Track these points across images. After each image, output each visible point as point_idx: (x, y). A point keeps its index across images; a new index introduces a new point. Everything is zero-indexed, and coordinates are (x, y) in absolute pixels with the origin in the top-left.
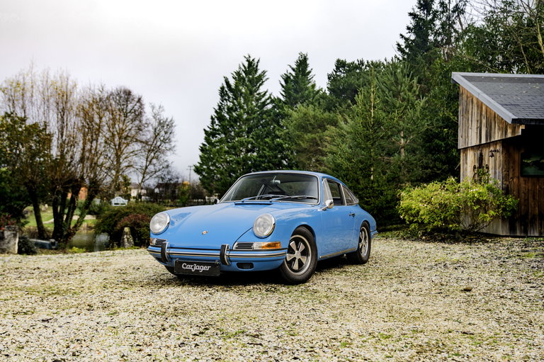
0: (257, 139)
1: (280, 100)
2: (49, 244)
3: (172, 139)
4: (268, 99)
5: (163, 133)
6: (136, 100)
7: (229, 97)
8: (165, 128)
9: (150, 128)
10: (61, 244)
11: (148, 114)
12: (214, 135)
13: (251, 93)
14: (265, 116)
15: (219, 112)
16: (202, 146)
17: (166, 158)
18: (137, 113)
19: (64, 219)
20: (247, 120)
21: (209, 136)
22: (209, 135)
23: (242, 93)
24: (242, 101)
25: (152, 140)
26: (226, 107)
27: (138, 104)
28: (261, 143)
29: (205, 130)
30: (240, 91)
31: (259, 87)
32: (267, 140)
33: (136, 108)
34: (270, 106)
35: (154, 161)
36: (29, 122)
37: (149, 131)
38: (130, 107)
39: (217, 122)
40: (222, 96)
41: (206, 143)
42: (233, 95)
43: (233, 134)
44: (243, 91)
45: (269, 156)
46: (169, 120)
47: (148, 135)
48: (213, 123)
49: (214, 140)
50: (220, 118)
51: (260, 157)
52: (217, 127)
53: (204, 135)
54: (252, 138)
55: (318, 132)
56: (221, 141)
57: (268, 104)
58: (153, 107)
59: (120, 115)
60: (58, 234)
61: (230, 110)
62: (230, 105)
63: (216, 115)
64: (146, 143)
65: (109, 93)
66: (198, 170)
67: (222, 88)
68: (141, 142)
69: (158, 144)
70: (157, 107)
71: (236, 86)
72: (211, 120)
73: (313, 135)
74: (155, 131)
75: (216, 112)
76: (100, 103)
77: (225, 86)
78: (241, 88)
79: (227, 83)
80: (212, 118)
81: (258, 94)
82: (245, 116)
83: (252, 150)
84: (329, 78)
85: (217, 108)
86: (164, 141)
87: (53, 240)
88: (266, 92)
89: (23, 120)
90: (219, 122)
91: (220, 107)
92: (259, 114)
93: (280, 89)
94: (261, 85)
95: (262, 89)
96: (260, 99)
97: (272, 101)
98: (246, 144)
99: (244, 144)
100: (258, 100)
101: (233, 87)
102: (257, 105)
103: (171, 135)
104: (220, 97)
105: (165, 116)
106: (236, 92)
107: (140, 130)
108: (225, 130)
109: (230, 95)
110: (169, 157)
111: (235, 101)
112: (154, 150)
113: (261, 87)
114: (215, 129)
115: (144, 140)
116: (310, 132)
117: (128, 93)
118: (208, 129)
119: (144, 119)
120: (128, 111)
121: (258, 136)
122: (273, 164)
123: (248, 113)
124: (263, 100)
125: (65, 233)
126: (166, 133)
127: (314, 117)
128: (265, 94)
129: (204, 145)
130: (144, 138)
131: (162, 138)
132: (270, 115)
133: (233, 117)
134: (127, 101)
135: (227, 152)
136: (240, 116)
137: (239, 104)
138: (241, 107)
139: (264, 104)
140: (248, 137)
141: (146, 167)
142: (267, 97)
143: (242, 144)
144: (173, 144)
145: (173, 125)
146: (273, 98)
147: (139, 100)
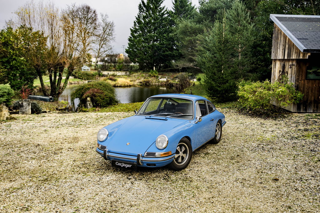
0: (160, 34)
1: (172, 12)
2: (49, 99)
3: (113, 34)
4: (165, 11)
5: (108, 30)
6: (93, 12)
7: (144, 10)
8: (109, 27)
9: (101, 28)
10: (55, 98)
11: (99, 20)
12: (136, 32)
13: (156, 8)
14: (163, 21)
15: (138, 19)
16: (129, 38)
17: (110, 44)
18: (93, 19)
19: (56, 85)
20: (154, 23)
21: (133, 33)
22: (133, 31)
23: (151, 8)
24: (151, 12)
25: (102, 34)
26: (142, 16)
27: (94, 14)
28: (162, 37)
29: (131, 29)
30: (150, 7)
31: (160, 4)
32: (165, 35)
33: (93, 16)
34: (166, 15)
35: (104, 46)
36: (34, 31)
37: (100, 29)
38: (89, 16)
39: (137, 25)
40: (140, 10)
41: (131, 36)
42: (146, 9)
43: (146, 31)
44: (152, 7)
45: (166, 44)
46: (111, 23)
47: (100, 31)
48: (135, 25)
49: (136, 35)
50: (139, 22)
51: (161, 44)
52: (137, 28)
53: (130, 32)
54: (157, 33)
55: (193, 36)
56: (139, 36)
57: (165, 14)
58: (102, 16)
59: (84, 20)
60: (53, 93)
61: (144, 18)
62: (145, 14)
63: (137, 20)
64: (99, 36)
65: (78, 7)
66: (127, 52)
67: (140, 5)
68: (96, 36)
69: (106, 36)
70: (105, 16)
71: (148, 4)
72: (134, 24)
73: (190, 38)
74: (104, 29)
75: (137, 18)
76: (73, 14)
77: (142, 4)
78: (150, 5)
79: (143, 2)
80: (135, 22)
81: (159, 8)
82: (153, 21)
83: (156, 41)
84: (199, 3)
85: (137, 16)
86: (109, 35)
87: (51, 97)
88: (164, 7)
89: (31, 29)
90: (139, 25)
91: (139, 16)
92: (160, 20)
93: (172, 6)
94: (161, 3)
95: (162, 6)
96: (161, 11)
97: (168, 13)
98: (153, 37)
99: (152, 37)
100: (159, 12)
101: (146, 4)
102: (159, 14)
103: (113, 32)
104: (139, 10)
105: (109, 20)
106: (148, 7)
107: (95, 29)
108: (142, 29)
109: (144, 9)
110: (112, 43)
111: (147, 13)
112: (103, 40)
113: (161, 4)
114: (136, 29)
115: (98, 35)
116: (188, 36)
117: (88, 8)
118: (132, 29)
119: (97, 22)
120: (89, 18)
121: (160, 33)
122: (168, 48)
123: (154, 19)
124: (163, 12)
125: (57, 92)
126: (110, 30)
127: (191, 27)
128: (163, 8)
129: (130, 37)
130: (98, 34)
131: (108, 33)
132: (167, 21)
133: (146, 21)
134: (88, 12)
135: (143, 42)
136: (150, 21)
137: (150, 14)
138: (151, 16)
139: (163, 14)
140: (154, 33)
141: (100, 49)
142: (164, 10)
143: (151, 37)
144: (114, 36)
145: (114, 25)
146: (168, 11)
147: (95, 11)
